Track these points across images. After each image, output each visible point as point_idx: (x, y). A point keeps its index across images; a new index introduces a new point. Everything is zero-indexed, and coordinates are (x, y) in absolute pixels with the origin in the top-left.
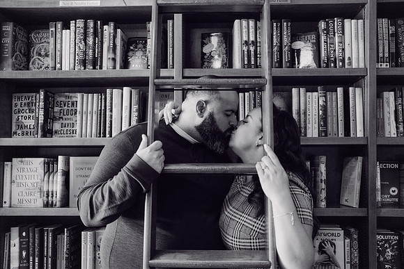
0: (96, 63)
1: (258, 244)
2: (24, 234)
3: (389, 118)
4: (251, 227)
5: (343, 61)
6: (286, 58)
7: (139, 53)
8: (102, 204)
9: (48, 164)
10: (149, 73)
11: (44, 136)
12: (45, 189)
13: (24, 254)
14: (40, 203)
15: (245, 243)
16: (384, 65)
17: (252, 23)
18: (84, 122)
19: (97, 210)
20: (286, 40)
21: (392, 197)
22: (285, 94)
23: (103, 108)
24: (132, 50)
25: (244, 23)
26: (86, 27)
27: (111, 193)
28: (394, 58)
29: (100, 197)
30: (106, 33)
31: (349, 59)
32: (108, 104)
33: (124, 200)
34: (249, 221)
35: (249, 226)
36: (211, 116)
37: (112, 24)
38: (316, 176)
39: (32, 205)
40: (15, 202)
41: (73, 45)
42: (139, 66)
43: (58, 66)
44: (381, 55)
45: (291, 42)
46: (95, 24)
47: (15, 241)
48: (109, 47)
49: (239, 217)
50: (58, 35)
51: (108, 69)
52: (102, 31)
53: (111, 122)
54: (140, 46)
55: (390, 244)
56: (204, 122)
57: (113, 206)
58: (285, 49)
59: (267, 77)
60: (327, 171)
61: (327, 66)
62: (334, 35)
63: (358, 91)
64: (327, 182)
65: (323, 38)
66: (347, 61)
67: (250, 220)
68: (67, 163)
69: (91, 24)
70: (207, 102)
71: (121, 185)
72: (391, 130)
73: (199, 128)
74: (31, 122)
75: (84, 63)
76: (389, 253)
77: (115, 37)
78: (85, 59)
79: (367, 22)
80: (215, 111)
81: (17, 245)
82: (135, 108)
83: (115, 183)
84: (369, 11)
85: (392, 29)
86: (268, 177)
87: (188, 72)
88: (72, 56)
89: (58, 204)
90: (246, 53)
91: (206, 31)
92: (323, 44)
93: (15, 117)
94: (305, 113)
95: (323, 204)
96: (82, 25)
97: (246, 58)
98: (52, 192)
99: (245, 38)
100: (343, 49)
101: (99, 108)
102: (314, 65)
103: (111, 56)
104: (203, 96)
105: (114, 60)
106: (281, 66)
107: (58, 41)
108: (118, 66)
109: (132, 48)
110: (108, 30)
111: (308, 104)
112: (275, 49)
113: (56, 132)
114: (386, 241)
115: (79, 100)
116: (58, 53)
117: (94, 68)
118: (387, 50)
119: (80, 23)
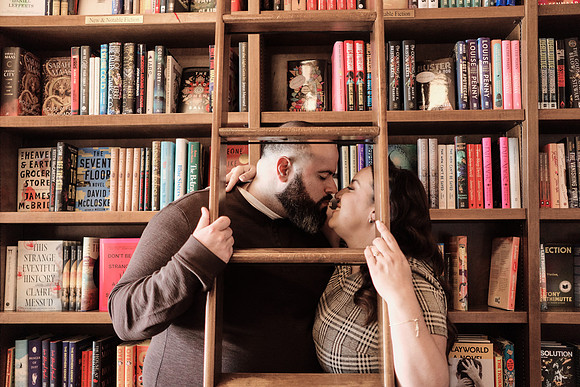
0: (137, 104)
1: (368, 364)
2: (34, 350)
3: (557, 182)
4: (358, 339)
5: (490, 99)
6: (408, 96)
7: (199, 90)
8: (144, 307)
9: (69, 249)
10: (212, 119)
11: (63, 208)
12: (65, 285)
13: (34, 378)
14: (57, 305)
15: (349, 362)
16: (549, 106)
17: (359, 46)
18: (120, 189)
19: (138, 316)
20: (408, 70)
21: (562, 294)
22: (408, 147)
23: (147, 169)
24: (189, 86)
25: (349, 46)
26: (122, 54)
27: (157, 290)
28: (565, 95)
29: (142, 298)
30: (151, 62)
31: (499, 96)
32: (154, 163)
33: (176, 301)
34: (355, 331)
35: (355, 337)
36: (299, 180)
37: (160, 49)
38: (452, 264)
39: (46, 308)
40: (21, 303)
41: (104, 80)
42: (199, 107)
43: (83, 108)
44: (544, 91)
45: (416, 74)
46: (136, 49)
47: (22, 360)
48: (155, 82)
49: (341, 324)
50: (84, 66)
51: (154, 113)
52: (146, 60)
53: (159, 188)
54: (200, 79)
55: (560, 363)
56: (288, 188)
57: (160, 310)
58: (408, 83)
59: (380, 124)
60: (469, 258)
61: (468, 107)
62: (478, 63)
63: (512, 142)
64: (469, 273)
65: (461, 67)
66: (495, 100)
67: (357, 329)
68: (96, 248)
69: (130, 48)
70: (292, 160)
71: (172, 281)
72: (560, 199)
73: (283, 198)
74: (45, 190)
75: (120, 104)
76: (560, 377)
77: (164, 67)
78: (122, 99)
79: (524, 43)
80: (305, 173)
81: (25, 366)
82: (193, 168)
83: (164, 278)
84: (527, 28)
85: (561, 54)
86: (382, 268)
87: (269, 117)
88: (103, 95)
89: (83, 306)
90: (351, 89)
91: (293, 58)
92: (461, 75)
93: (21, 182)
94: (436, 175)
95: (463, 306)
96: (117, 51)
97: (351, 97)
98: (75, 289)
99: (350, 68)
100: (491, 83)
101: (142, 169)
102: (448, 106)
103: (159, 94)
104: (287, 152)
105: (163, 99)
106: (401, 107)
107: (84, 74)
108: (168, 109)
109: (188, 82)
110: (154, 57)
111: (440, 162)
112: (393, 83)
113: (80, 203)
114: (555, 359)
115: (113, 157)
116: (83, 91)
117: (135, 112)
118: (553, 84)
119: (115, 48)
